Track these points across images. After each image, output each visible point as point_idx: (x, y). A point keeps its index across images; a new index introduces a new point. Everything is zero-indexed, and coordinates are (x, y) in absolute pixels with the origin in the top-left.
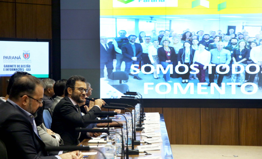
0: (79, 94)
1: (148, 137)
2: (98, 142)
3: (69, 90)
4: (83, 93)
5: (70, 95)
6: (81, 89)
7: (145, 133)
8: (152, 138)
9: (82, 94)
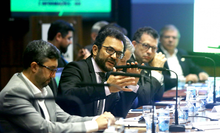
0: (106, 58)
1: (212, 119)
2: (129, 125)
3: (95, 48)
4: (112, 56)
5: (95, 56)
6: (111, 49)
7: (216, 112)
8: (218, 120)
9: (109, 58)
